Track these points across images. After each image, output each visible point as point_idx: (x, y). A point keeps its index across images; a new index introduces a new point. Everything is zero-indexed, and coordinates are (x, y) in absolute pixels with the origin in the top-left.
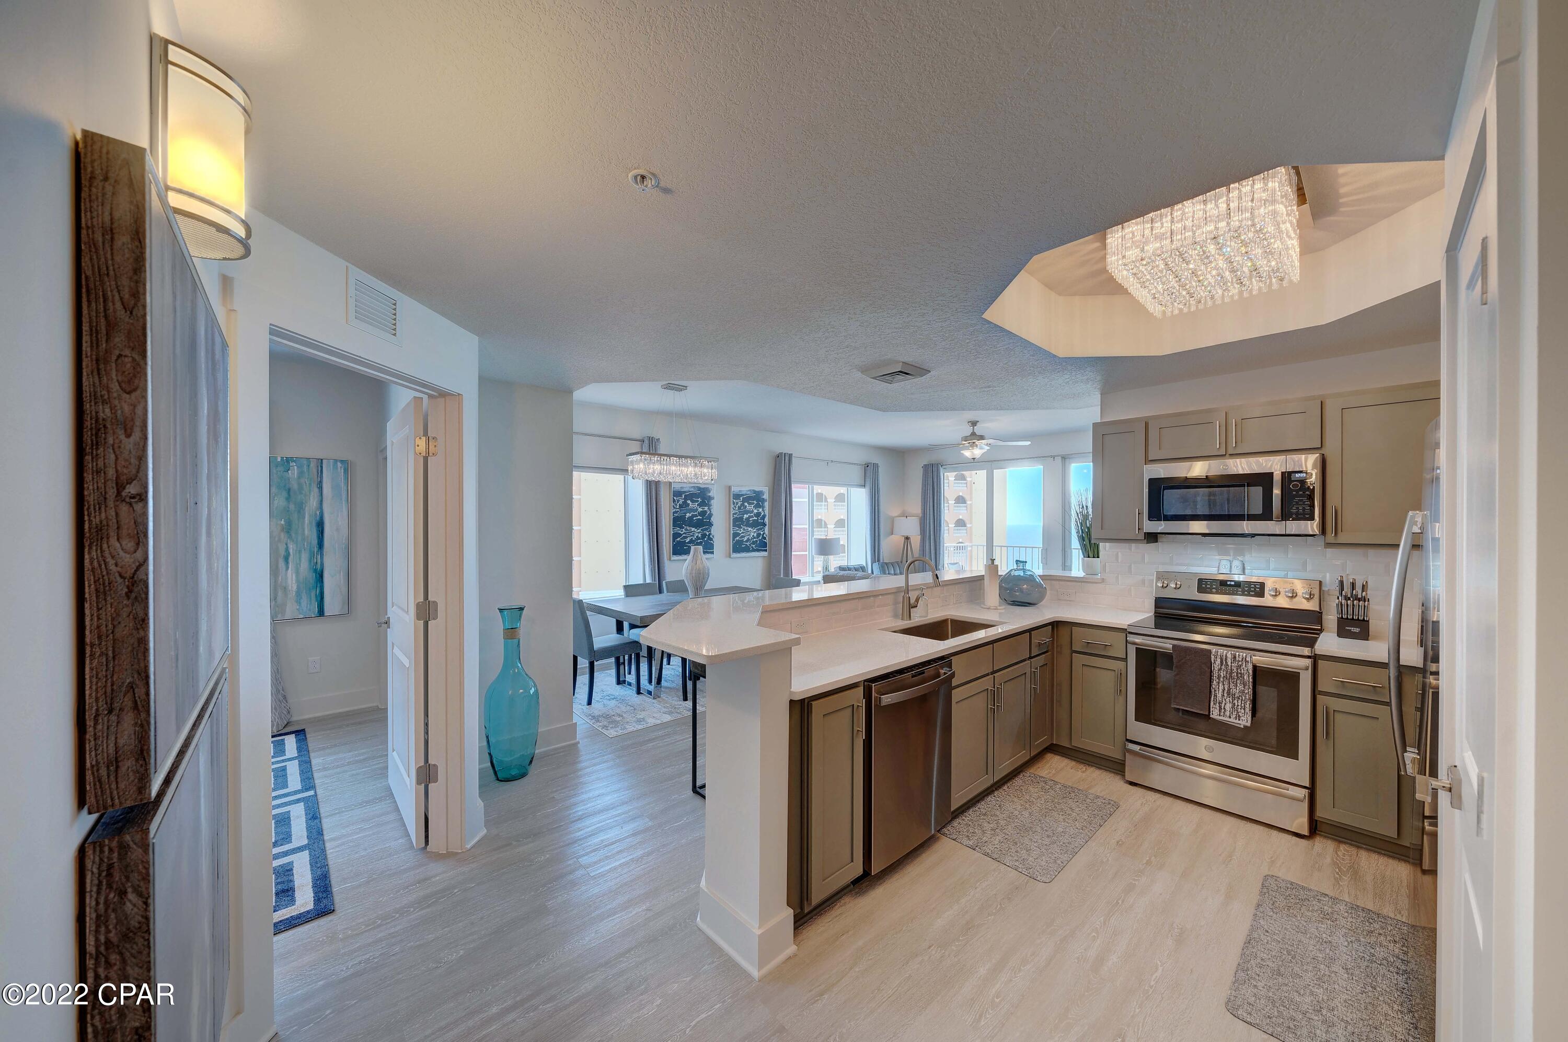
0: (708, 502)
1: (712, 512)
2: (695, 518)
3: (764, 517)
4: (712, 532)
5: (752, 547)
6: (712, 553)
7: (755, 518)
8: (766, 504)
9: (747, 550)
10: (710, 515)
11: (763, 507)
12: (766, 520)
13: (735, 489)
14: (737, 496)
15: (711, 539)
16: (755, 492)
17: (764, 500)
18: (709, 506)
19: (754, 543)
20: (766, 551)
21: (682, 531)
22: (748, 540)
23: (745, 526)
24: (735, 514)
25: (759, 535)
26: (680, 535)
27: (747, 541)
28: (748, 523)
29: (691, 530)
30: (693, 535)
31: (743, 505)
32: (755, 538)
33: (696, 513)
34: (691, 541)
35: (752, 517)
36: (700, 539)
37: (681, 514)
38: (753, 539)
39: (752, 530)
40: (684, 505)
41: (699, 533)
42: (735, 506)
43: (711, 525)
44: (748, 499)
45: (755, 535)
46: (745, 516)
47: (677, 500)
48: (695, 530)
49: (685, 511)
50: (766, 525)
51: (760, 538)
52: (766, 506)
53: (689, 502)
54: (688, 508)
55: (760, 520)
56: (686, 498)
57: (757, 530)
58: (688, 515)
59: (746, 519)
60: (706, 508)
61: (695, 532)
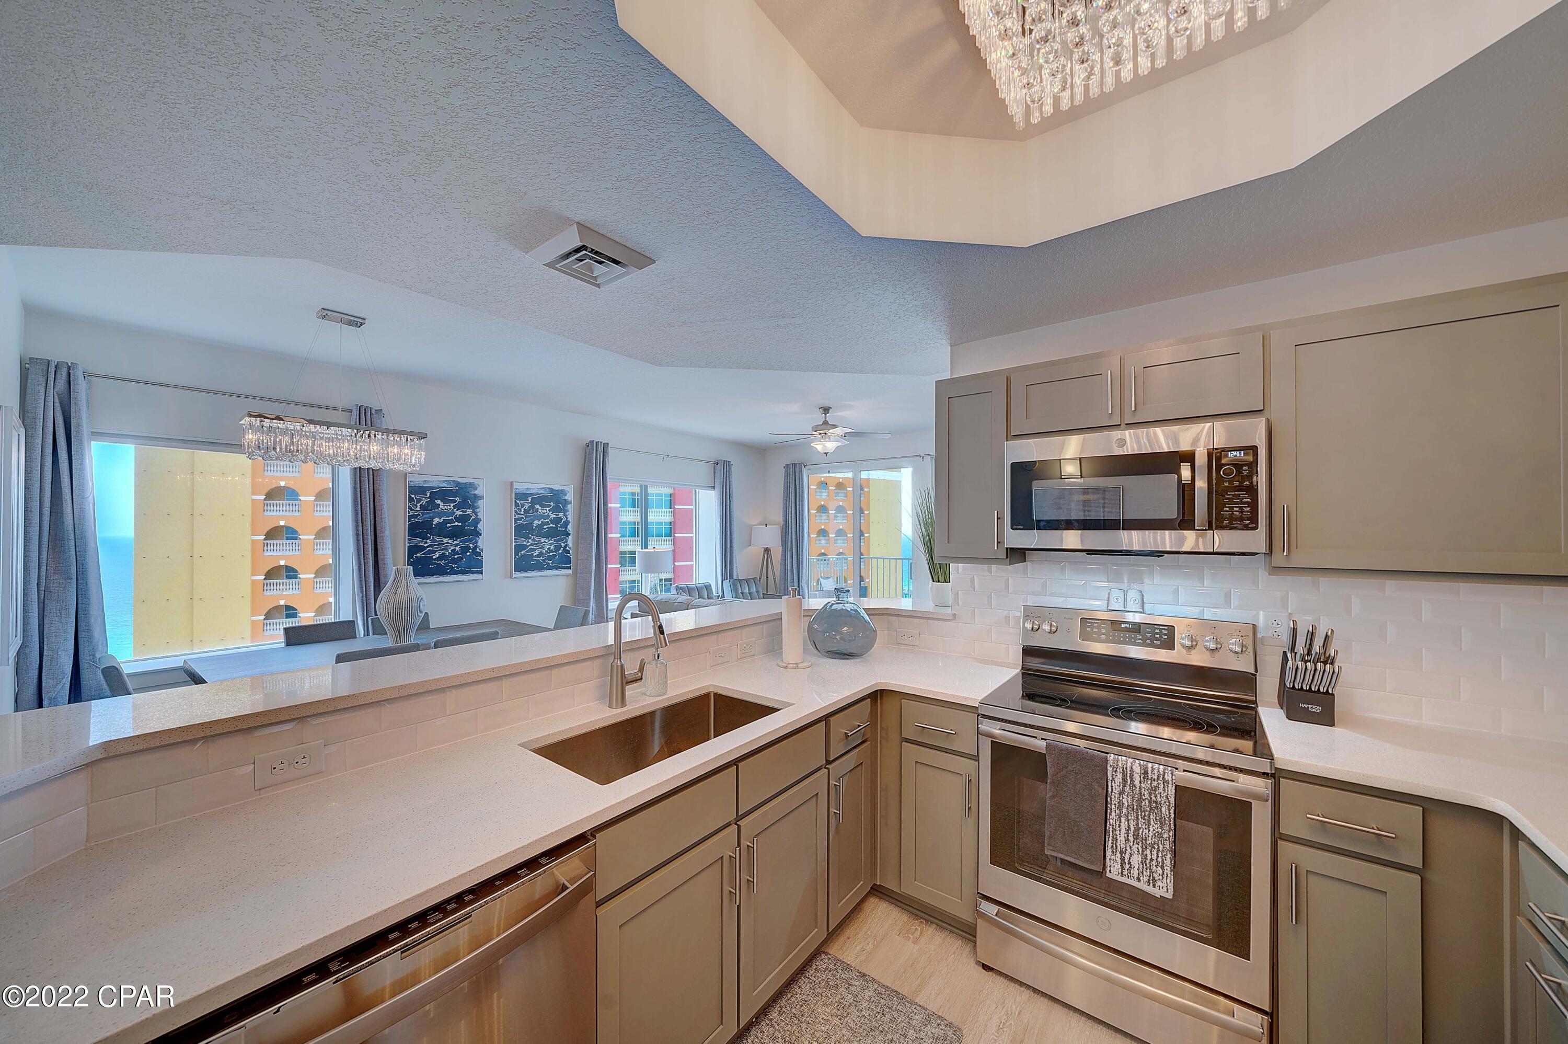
0: (473, 502)
1: (480, 515)
2: (448, 525)
3: (567, 523)
4: (479, 544)
5: (548, 564)
6: (481, 573)
7: (551, 525)
8: (570, 507)
9: (539, 567)
10: (477, 521)
11: (565, 511)
12: (570, 528)
13: (520, 487)
14: (522, 496)
15: (479, 555)
16: (552, 490)
17: (566, 502)
18: (474, 507)
19: (549, 558)
20: (570, 568)
21: (426, 543)
22: (541, 554)
23: (536, 535)
24: (519, 519)
25: (558, 548)
26: (421, 548)
27: (538, 556)
28: (540, 532)
29: (442, 541)
30: (446, 549)
31: (532, 507)
32: (552, 551)
33: (450, 518)
34: (442, 557)
35: (547, 524)
36: (457, 553)
37: (425, 518)
38: (549, 553)
39: (546, 541)
40: (428, 506)
41: (456, 545)
42: (518, 509)
43: (477, 534)
44: (540, 500)
45: (552, 547)
46: (536, 523)
47: (416, 498)
48: (449, 541)
49: (431, 515)
50: (570, 534)
51: (560, 552)
52: (570, 510)
53: (438, 502)
54: (436, 510)
55: (560, 527)
56: (434, 496)
57: (555, 541)
58: (436, 520)
59: (538, 526)
60: (469, 511)
61: (449, 543)
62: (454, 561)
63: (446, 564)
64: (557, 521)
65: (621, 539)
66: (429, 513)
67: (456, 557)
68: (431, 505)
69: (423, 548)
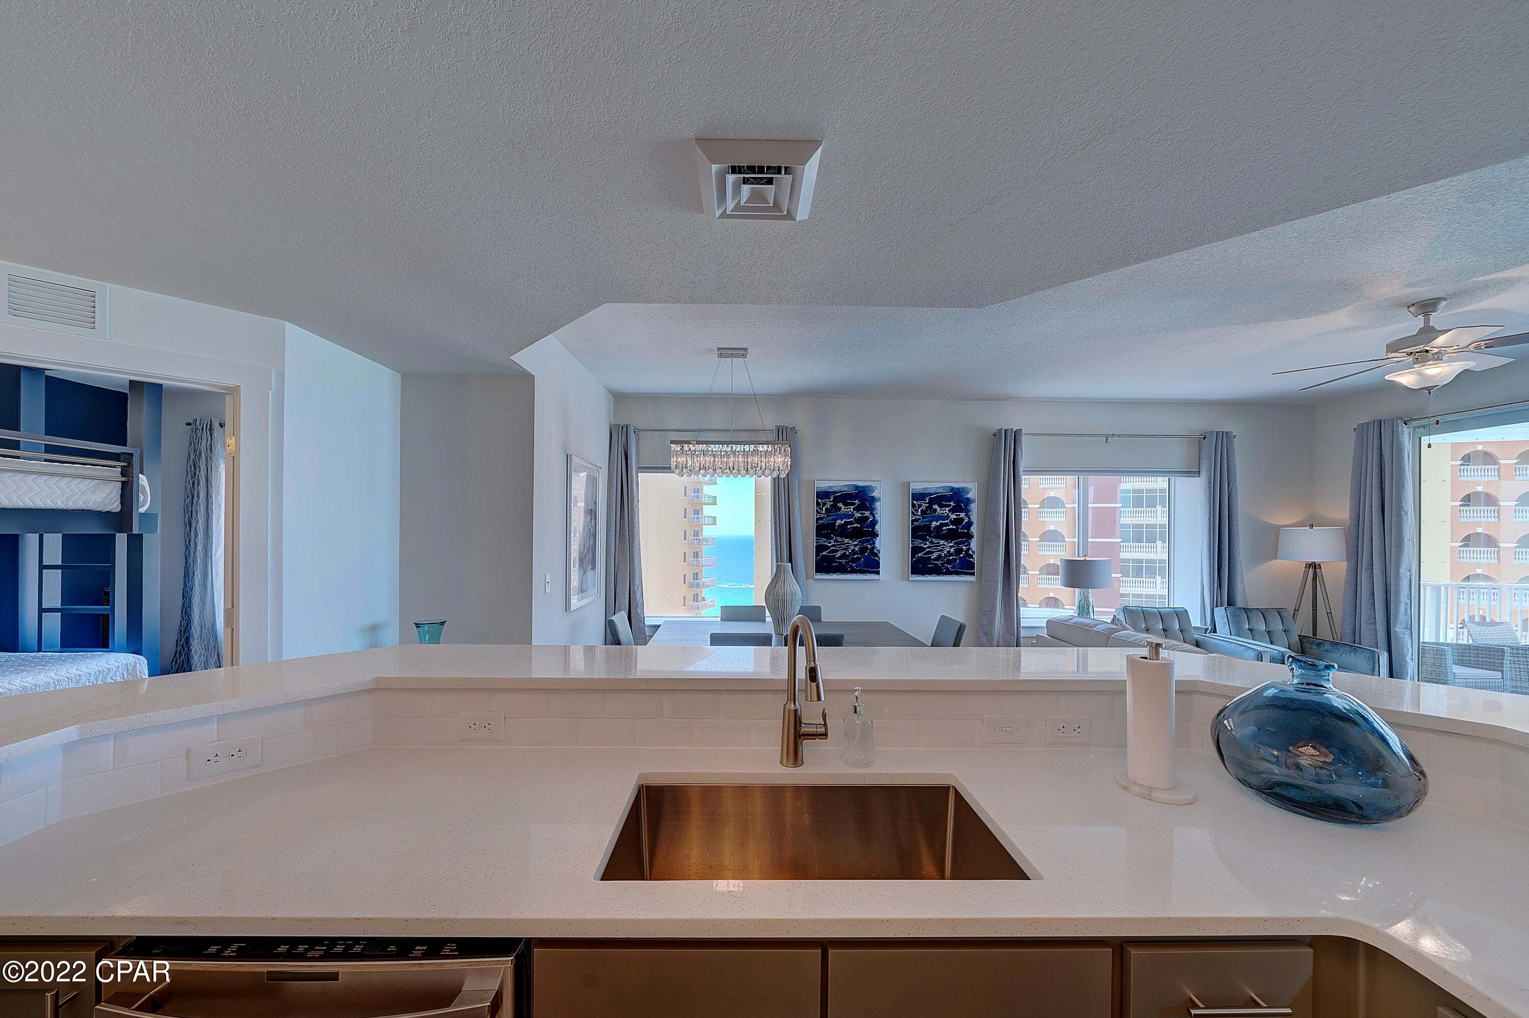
0: (871, 504)
1: (878, 517)
2: (849, 527)
3: (969, 524)
4: (877, 545)
5: (947, 568)
6: (878, 573)
7: (951, 527)
8: (974, 507)
9: (937, 571)
10: (874, 523)
11: (967, 511)
12: (974, 529)
13: (918, 487)
14: (918, 496)
15: (876, 555)
16: (952, 489)
17: (968, 501)
18: (872, 510)
19: (949, 561)
20: (973, 574)
21: (830, 543)
22: (939, 558)
23: (934, 537)
24: (916, 520)
25: (959, 551)
27: (937, 559)
28: (939, 534)
29: (844, 541)
30: (847, 549)
31: (930, 507)
32: (951, 555)
33: (851, 520)
34: (844, 556)
35: (947, 525)
36: (856, 553)
37: (829, 521)
38: (949, 556)
39: (945, 543)
40: (832, 509)
41: (856, 545)
42: (915, 510)
43: (875, 535)
44: (940, 499)
45: (952, 550)
46: (934, 524)
47: (822, 502)
48: (850, 542)
49: (834, 517)
50: (973, 537)
51: (962, 556)
52: (973, 509)
53: (840, 505)
54: (839, 513)
55: (961, 529)
56: (836, 500)
57: (955, 543)
58: (839, 522)
59: (937, 527)
60: (867, 513)
61: (849, 543)
62: (854, 561)
63: (847, 563)
64: (958, 521)
65: (1122, 544)
66: (832, 516)
67: (856, 556)
68: (835, 508)
69: (828, 547)
